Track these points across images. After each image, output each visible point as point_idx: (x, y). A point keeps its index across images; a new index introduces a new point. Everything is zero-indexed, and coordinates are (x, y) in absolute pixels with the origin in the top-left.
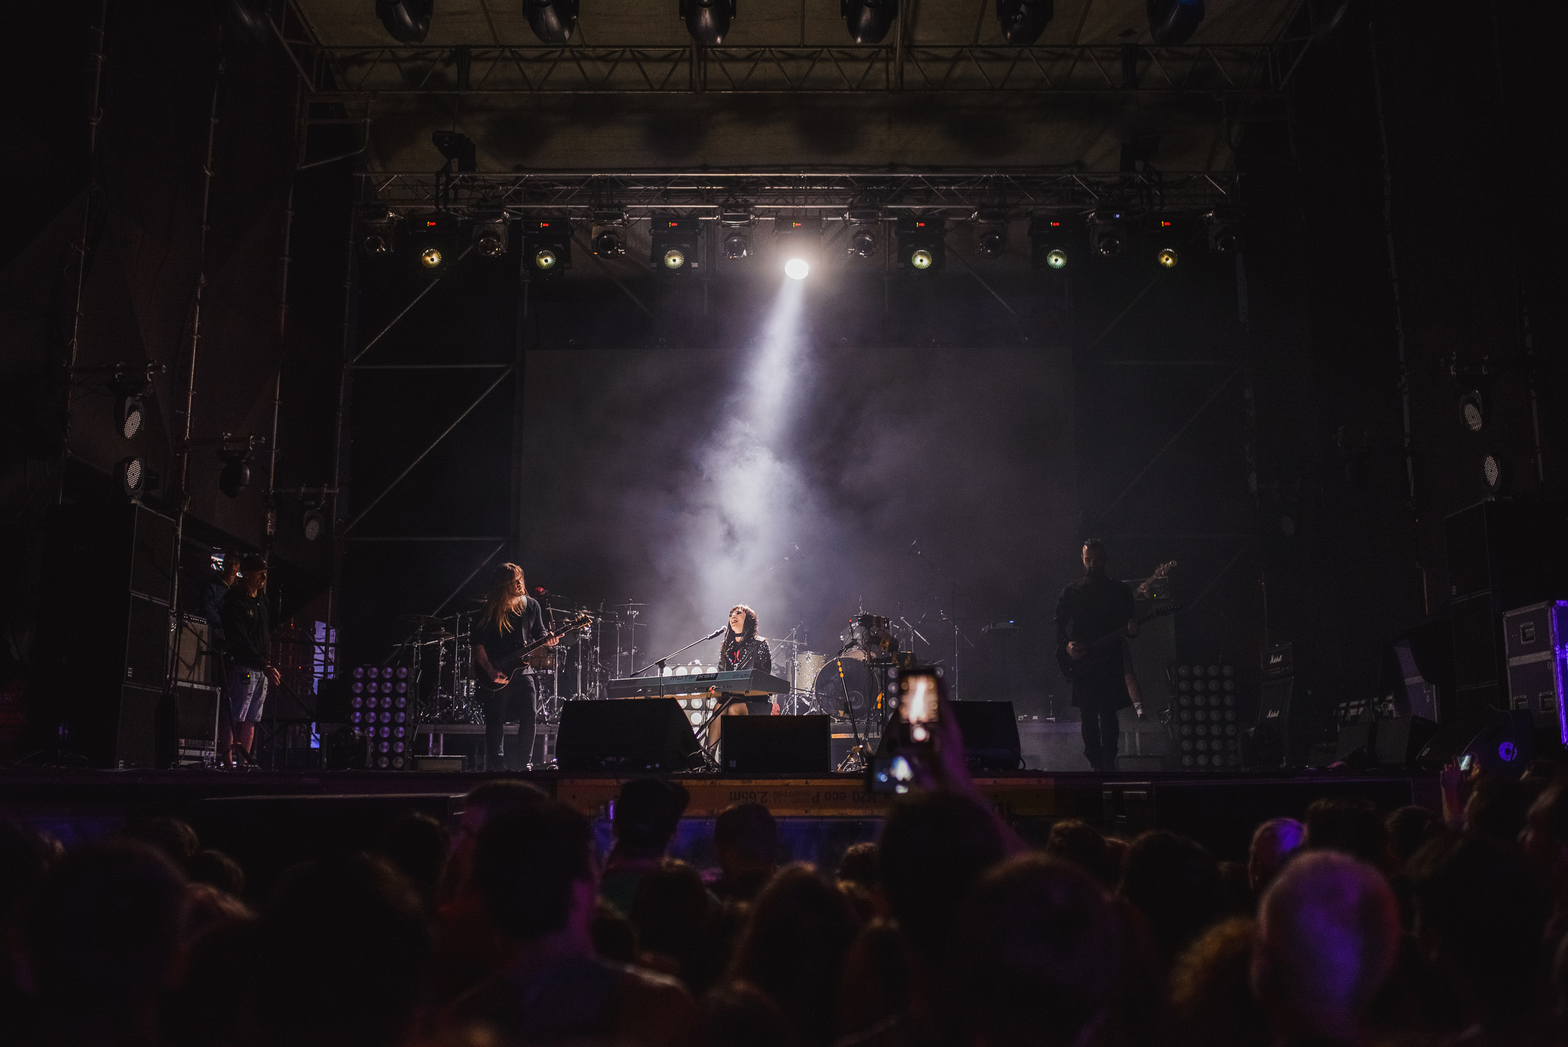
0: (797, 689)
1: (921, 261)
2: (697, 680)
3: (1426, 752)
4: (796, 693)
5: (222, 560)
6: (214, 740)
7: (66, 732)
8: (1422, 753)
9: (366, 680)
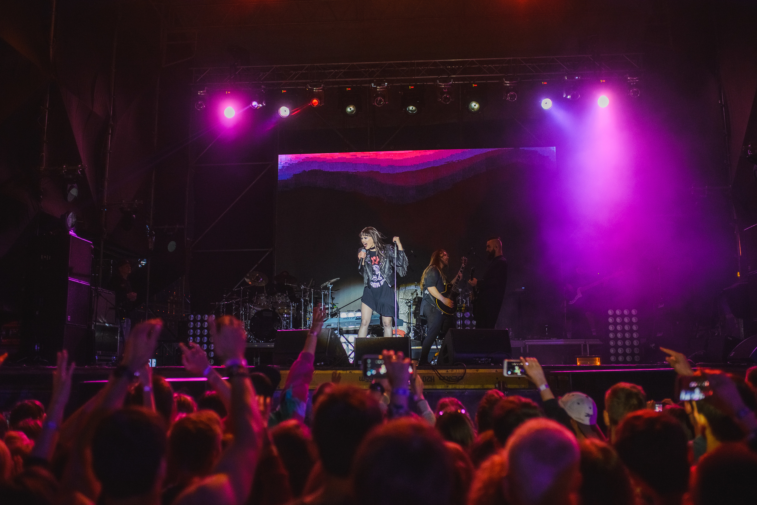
0: (413, 324)
1: (475, 106)
2: (356, 319)
3: (732, 354)
4: (412, 325)
5: (145, 263)
6: (117, 352)
7: (39, 348)
8: (730, 355)
9: (195, 321)
